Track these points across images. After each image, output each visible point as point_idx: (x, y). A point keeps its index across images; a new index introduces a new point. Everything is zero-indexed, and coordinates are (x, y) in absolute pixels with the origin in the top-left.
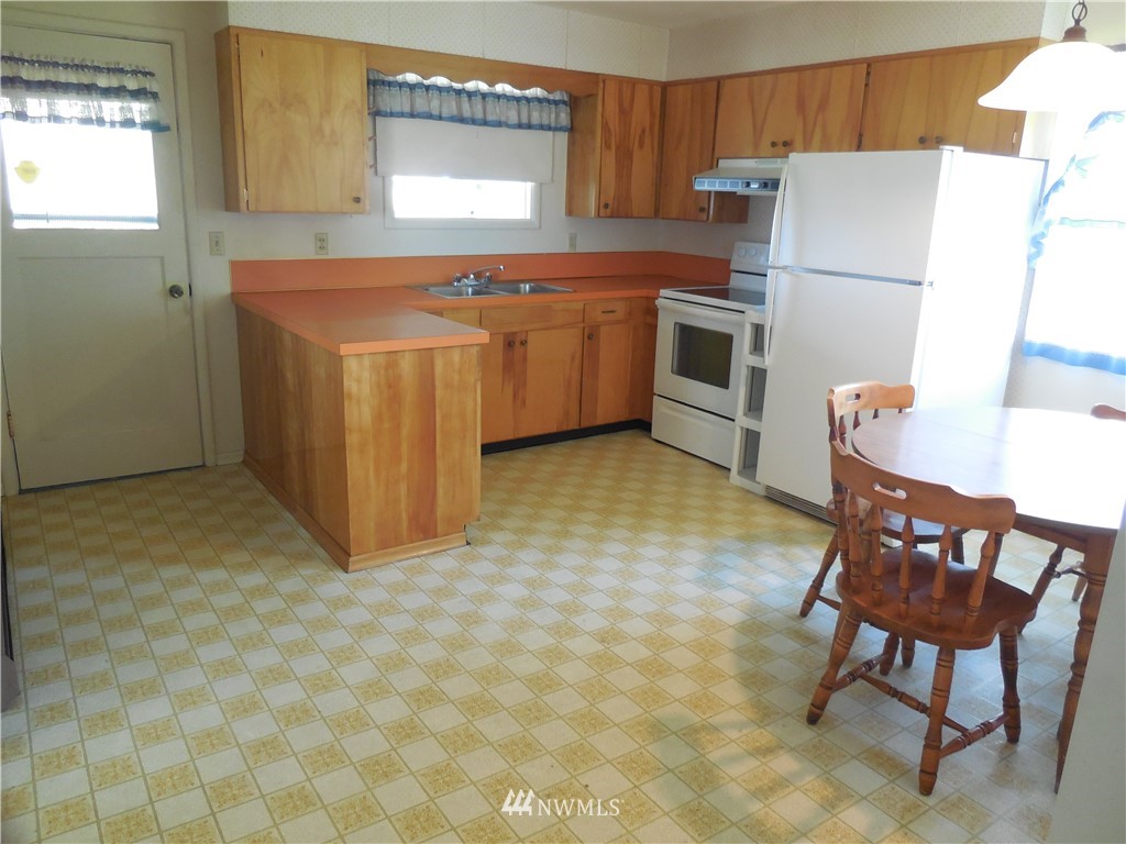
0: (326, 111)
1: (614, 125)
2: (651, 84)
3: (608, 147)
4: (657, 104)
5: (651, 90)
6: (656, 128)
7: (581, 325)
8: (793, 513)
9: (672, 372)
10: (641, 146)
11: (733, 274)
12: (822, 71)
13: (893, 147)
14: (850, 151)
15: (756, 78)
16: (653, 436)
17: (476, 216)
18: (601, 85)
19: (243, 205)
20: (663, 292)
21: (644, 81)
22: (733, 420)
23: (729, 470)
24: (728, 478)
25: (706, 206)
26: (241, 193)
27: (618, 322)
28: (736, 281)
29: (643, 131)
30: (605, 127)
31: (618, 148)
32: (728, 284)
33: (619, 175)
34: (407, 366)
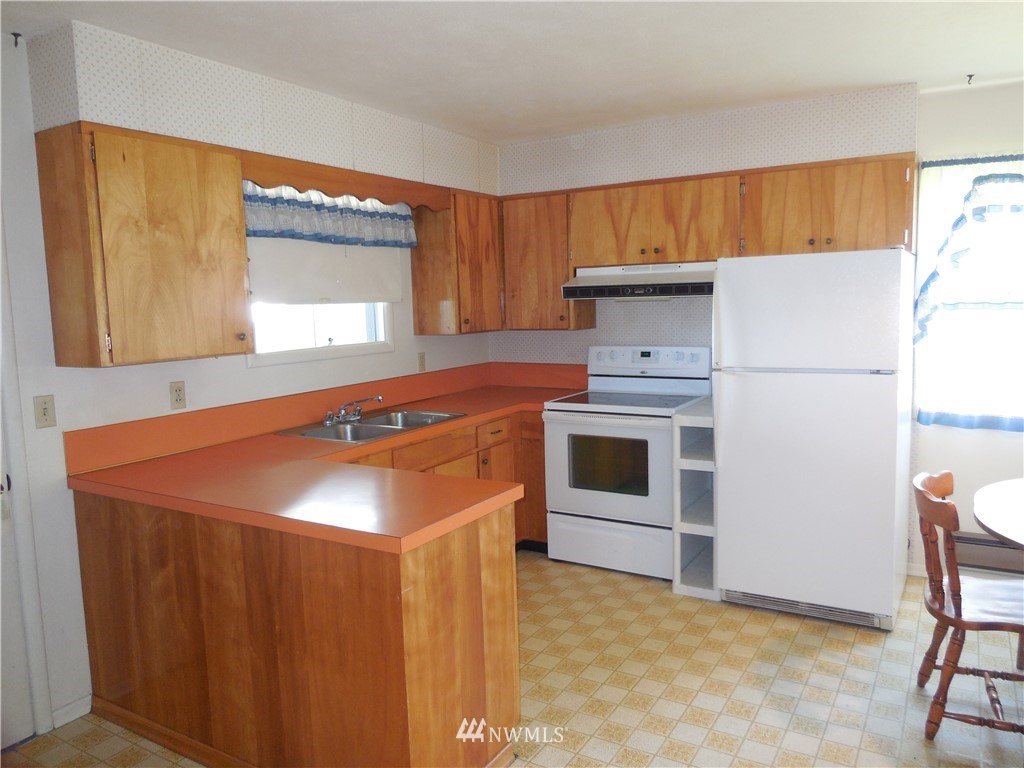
0: (201, 231)
1: (466, 240)
2: (491, 198)
3: (463, 261)
4: (495, 217)
5: (490, 203)
6: (497, 242)
7: (475, 451)
8: (768, 614)
9: (570, 486)
10: (487, 259)
11: (590, 378)
12: (691, 183)
13: (780, 250)
14: (732, 256)
15: (612, 190)
16: (550, 556)
17: (336, 343)
18: (452, 200)
19: (104, 357)
20: (548, 405)
21: (485, 196)
22: (670, 529)
23: (670, 581)
24: (671, 588)
25: (565, 314)
26: (101, 342)
27: (503, 442)
28: (594, 385)
29: (488, 244)
30: (459, 241)
31: (470, 262)
32: (587, 389)
33: (473, 290)
34: (457, 547)
